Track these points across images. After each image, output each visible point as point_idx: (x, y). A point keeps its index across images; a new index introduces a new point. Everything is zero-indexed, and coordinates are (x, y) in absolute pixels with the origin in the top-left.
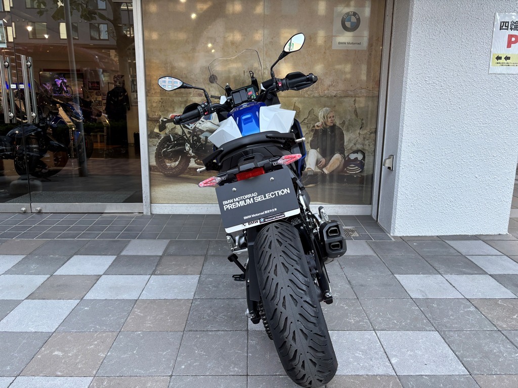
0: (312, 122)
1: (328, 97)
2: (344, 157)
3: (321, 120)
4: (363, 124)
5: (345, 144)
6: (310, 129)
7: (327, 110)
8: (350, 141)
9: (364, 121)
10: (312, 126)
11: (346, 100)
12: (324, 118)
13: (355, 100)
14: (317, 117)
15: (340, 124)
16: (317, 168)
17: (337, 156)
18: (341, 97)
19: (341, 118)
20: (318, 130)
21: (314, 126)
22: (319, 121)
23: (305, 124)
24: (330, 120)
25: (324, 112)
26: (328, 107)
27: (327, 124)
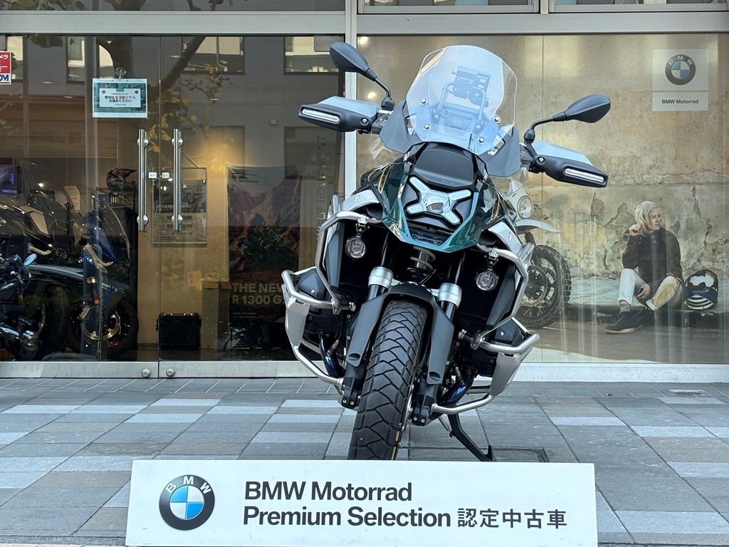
0: (625, 225)
1: (649, 185)
2: (682, 283)
3: (640, 222)
4: (710, 227)
5: (682, 260)
6: (622, 235)
7: (648, 206)
8: (690, 255)
9: (712, 223)
10: (624, 231)
11: (680, 189)
12: (644, 218)
13: (694, 189)
14: (633, 216)
15: (671, 227)
16: (636, 301)
17: (670, 280)
18: (671, 185)
19: (672, 218)
21: (628, 232)
22: (636, 223)
23: (613, 228)
24: (654, 221)
25: (643, 208)
26: (650, 201)
27: (649, 227)
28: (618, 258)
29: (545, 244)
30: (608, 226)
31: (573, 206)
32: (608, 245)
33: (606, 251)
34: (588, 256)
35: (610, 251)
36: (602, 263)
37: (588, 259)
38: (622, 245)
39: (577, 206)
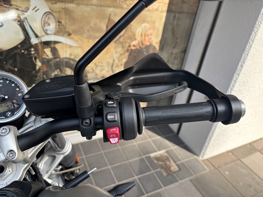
0: (129, 41)
1: (149, 10)
3: (139, 38)
4: (176, 43)
6: (126, 49)
7: (145, 27)
9: (178, 40)
10: (127, 45)
12: (142, 35)
13: (175, 16)
14: (134, 35)
20: (134, 50)
21: (130, 46)
22: (135, 40)
23: (120, 44)
24: (147, 38)
25: (142, 29)
26: (148, 23)
27: (144, 43)
28: (121, 65)
29: (68, 56)
30: (118, 42)
31: (92, 25)
32: (116, 56)
33: (114, 61)
34: (102, 65)
35: (116, 60)
36: (110, 69)
37: (101, 66)
38: (125, 56)
39: (95, 24)
